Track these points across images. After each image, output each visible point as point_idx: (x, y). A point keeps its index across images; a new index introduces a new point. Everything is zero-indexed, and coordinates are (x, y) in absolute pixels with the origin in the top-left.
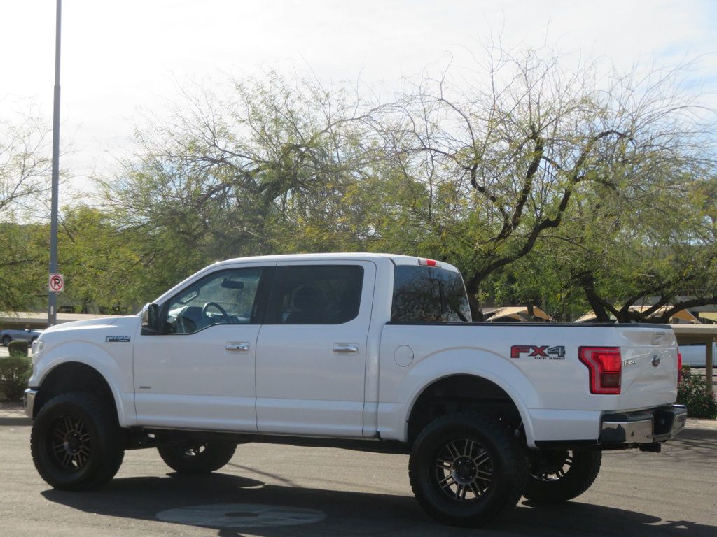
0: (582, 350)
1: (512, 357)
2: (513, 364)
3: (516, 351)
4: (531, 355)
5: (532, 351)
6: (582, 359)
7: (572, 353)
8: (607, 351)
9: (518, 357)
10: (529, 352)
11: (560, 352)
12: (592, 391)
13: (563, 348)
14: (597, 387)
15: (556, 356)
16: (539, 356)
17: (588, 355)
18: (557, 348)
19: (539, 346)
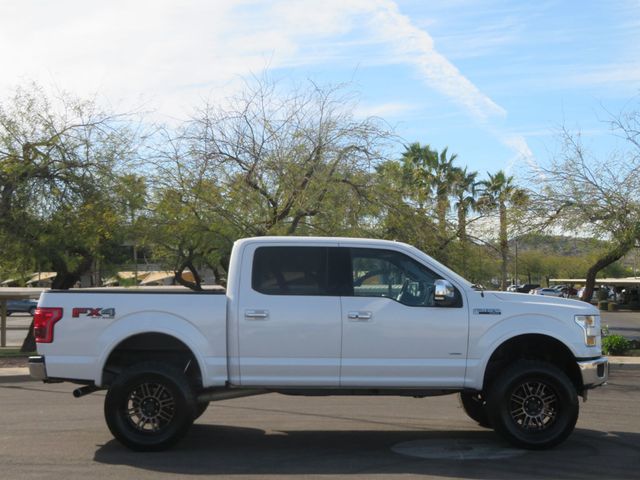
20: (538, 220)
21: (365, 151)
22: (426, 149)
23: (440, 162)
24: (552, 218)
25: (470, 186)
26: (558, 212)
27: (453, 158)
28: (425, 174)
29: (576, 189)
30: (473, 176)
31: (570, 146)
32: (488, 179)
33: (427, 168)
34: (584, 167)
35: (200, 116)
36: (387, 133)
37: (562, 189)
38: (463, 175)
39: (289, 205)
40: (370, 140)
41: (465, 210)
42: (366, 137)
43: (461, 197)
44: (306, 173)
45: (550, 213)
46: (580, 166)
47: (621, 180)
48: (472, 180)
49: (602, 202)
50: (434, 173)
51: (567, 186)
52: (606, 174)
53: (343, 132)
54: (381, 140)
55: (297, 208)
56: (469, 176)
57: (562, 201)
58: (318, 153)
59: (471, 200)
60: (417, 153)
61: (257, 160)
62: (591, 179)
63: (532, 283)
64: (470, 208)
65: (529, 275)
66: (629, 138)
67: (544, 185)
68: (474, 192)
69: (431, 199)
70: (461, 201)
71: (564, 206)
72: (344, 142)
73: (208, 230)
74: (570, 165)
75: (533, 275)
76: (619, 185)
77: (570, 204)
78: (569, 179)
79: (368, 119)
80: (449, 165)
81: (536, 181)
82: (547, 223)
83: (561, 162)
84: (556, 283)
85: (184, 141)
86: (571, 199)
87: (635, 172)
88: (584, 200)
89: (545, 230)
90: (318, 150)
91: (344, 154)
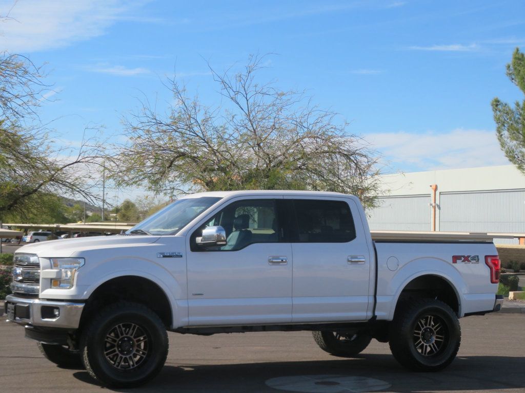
0: (486, 257)
1: (453, 262)
2: (453, 266)
3: (456, 259)
4: (463, 261)
5: (463, 259)
6: (487, 263)
7: (482, 259)
9: (456, 263)
10: (461, 259)
11: (476, 259)
12: (492, 282)
13: (478, 256)
14: (494, 279)
15: (475, 261)
16: (466, 262)
17: (489, 260)
18: (475, 256)
19: (466, 256)
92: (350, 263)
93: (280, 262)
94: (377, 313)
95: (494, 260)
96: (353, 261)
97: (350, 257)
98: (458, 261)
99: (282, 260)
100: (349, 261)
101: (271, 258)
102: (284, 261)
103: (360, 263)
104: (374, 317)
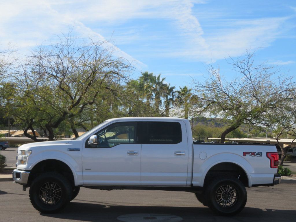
0: (267, 153)
1: (244, 156)
2: (244, 158)
3: (245, 154)
4: (250, 155)
5: (250, 154)
6: (267, 156)
7: (264, 154)
8: (274, 154)
9: (246, 156)
10: (249, 154)
11: (260, 154)
12: (271, 167)
13: (261, 153)
14: (273, 166)
15: (259, 155)
16: (253, 155)
17: (269, 155)
18: (259, 153)
19: (253, 152)
20: (198, 109)
21: (118, 74)
22: (151, 75)
23: (157, 81)
24: (205, 108)
25: (171, 93)
26: (208, 106)
27: (163, 79)
28: (149, 87)
29: (217, 95)
30: (173, 88)
31: (214, 75)
32: (179, 90)
33: (151, 84)
34: (221, 85)
35: (37, 54)
36: (127, 66)
37: (210, 95)
38: (168, 88)
39: (80, 99)
40: (119, 68)
41: (169, 104)
42: (117, 67)
43: (167, 98)
44: (87, 83)
45: (205, 106)
46: (219, 85)
47: (238, 91)
48: (172, 90)
49: (229, 102)
50: (154, 86)
51: (213, 94)
52: (231, 88)
53: (106, 64)
54: (125, 69)
55: (83, 101)
56: (171, 88)
57: (210, 101)
58: (94, 74)
59: (171, 100)
60: (146, 77)
61: (64, 76)
62: (224, 91)
63: (201, 139)
64: (171, 103)
65: (199, 136)
66: (242, 72)
67: (201, 93)
68: (173, 96)
69: (153, 98)
70: (167, 100)
71: (211, 103)
72: (106, 69)
73: (39, 110)
74: (215, 83)
75: (201, 136)
76: (237, 93)
77: (214, 102)
78: (214, 90)
79: (118, 59)
80: (161, 82)
81: (198, 90)
82: (203, 111)
83: (210, 82)
84: (212, 140)
85: (29, 66)
86: (214, 100)
87: (245, 88)
88: (221, 100)
89: (202, 114)
90: (94, 72)
91: (107, 75)
92: (176, 155)
93: (133, 154)
94: (193, 183)
95: (272, 155)
96: (178, 154)
97: (176, 152)
98: (247, 155)
99: (134, 153)
100: (175, 154)
101: (129, 152)
102: (135, 153)
103: (182, 155)
104: (192, 185)
